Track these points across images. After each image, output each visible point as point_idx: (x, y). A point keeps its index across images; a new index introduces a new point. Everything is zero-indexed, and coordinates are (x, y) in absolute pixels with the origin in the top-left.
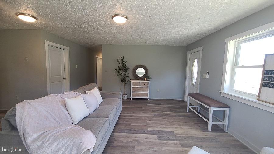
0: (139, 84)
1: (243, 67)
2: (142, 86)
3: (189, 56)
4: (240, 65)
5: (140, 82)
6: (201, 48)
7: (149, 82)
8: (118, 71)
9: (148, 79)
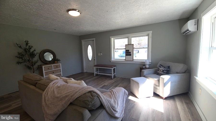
0: (52, 67)
1: (117, 49)
2: (55, 68)
3: (83, 43)
4: (116, 48)
5: (53, 65)
6: (94, 39)
7: (61, 64)
8: (21, 58)
9: (59, 62)
